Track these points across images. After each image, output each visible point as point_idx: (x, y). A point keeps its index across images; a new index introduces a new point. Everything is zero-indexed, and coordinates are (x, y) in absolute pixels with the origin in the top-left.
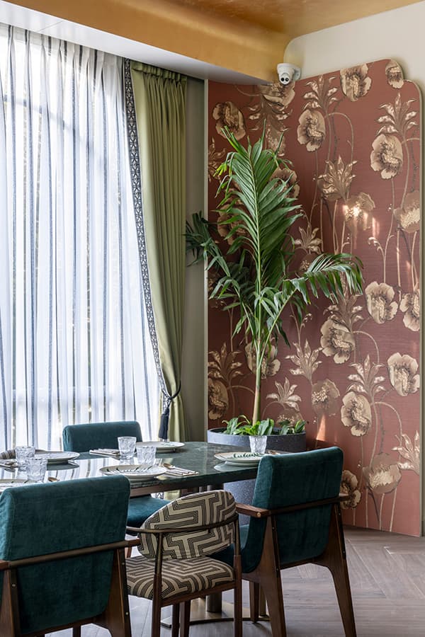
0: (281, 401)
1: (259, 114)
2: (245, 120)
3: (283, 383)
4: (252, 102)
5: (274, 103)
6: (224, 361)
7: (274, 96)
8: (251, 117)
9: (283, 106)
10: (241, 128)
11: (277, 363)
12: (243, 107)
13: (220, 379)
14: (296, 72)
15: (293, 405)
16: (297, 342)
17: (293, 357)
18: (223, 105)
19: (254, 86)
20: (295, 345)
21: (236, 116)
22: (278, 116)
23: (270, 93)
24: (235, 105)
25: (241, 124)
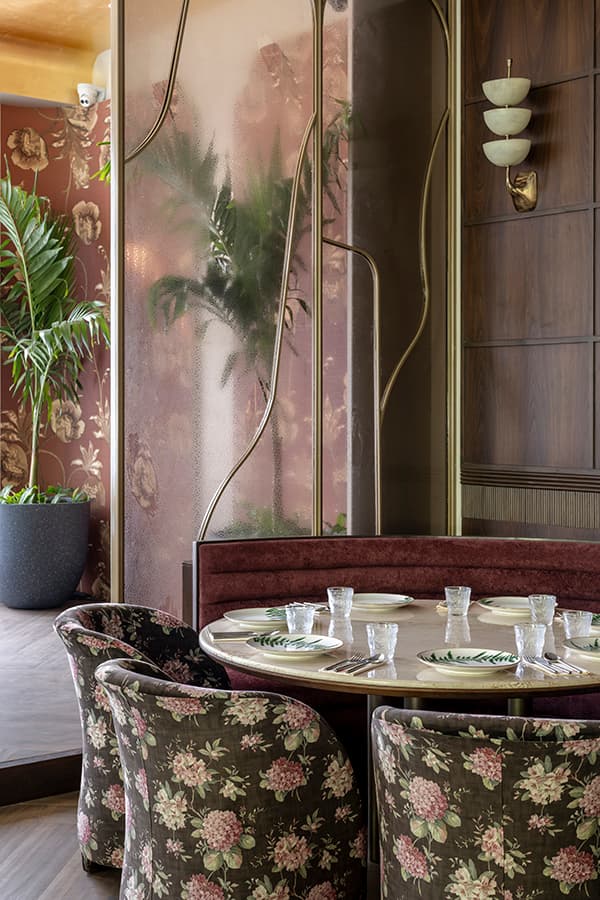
0: (85, 468)
1: (63, 141)
2: (48, 147)
3: (87, 447)
4: (56, 127)
5: (79, 127)
6: (21, 422)
7: (79, 120)
8: (55, 145)
9: (87, 131)
10: (43, 156)
11: (82, 425)
12: (45, 133)
13: (16, 442)
14: (98, 93)
15: (96, 472)
16: (99, 400)
17: (96, 418)
18: (21, 132)
19: (57, 108)
20: (98, 403)
21: (37, 144)
22: (82, 143)
23: (75, 117)
24: (36, 131)
25: (43, 152)
